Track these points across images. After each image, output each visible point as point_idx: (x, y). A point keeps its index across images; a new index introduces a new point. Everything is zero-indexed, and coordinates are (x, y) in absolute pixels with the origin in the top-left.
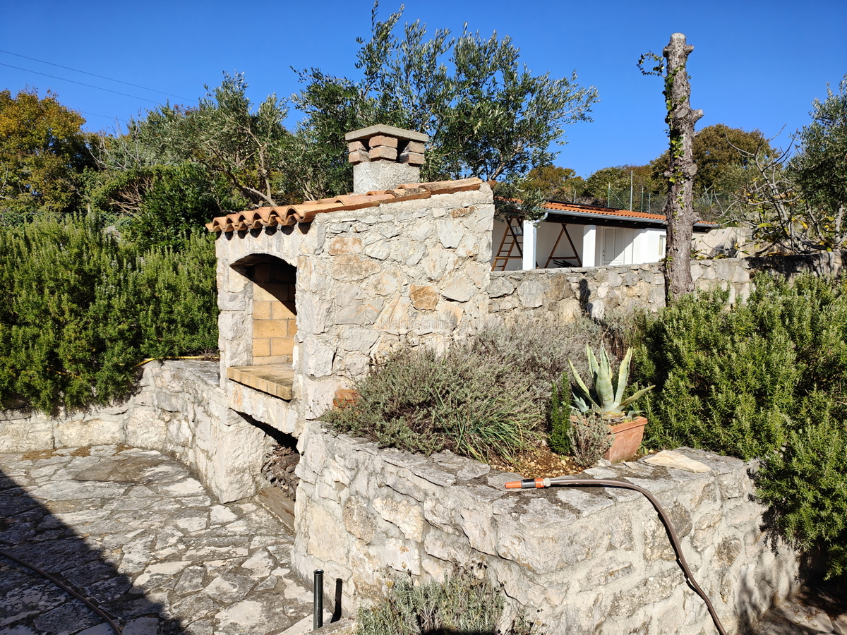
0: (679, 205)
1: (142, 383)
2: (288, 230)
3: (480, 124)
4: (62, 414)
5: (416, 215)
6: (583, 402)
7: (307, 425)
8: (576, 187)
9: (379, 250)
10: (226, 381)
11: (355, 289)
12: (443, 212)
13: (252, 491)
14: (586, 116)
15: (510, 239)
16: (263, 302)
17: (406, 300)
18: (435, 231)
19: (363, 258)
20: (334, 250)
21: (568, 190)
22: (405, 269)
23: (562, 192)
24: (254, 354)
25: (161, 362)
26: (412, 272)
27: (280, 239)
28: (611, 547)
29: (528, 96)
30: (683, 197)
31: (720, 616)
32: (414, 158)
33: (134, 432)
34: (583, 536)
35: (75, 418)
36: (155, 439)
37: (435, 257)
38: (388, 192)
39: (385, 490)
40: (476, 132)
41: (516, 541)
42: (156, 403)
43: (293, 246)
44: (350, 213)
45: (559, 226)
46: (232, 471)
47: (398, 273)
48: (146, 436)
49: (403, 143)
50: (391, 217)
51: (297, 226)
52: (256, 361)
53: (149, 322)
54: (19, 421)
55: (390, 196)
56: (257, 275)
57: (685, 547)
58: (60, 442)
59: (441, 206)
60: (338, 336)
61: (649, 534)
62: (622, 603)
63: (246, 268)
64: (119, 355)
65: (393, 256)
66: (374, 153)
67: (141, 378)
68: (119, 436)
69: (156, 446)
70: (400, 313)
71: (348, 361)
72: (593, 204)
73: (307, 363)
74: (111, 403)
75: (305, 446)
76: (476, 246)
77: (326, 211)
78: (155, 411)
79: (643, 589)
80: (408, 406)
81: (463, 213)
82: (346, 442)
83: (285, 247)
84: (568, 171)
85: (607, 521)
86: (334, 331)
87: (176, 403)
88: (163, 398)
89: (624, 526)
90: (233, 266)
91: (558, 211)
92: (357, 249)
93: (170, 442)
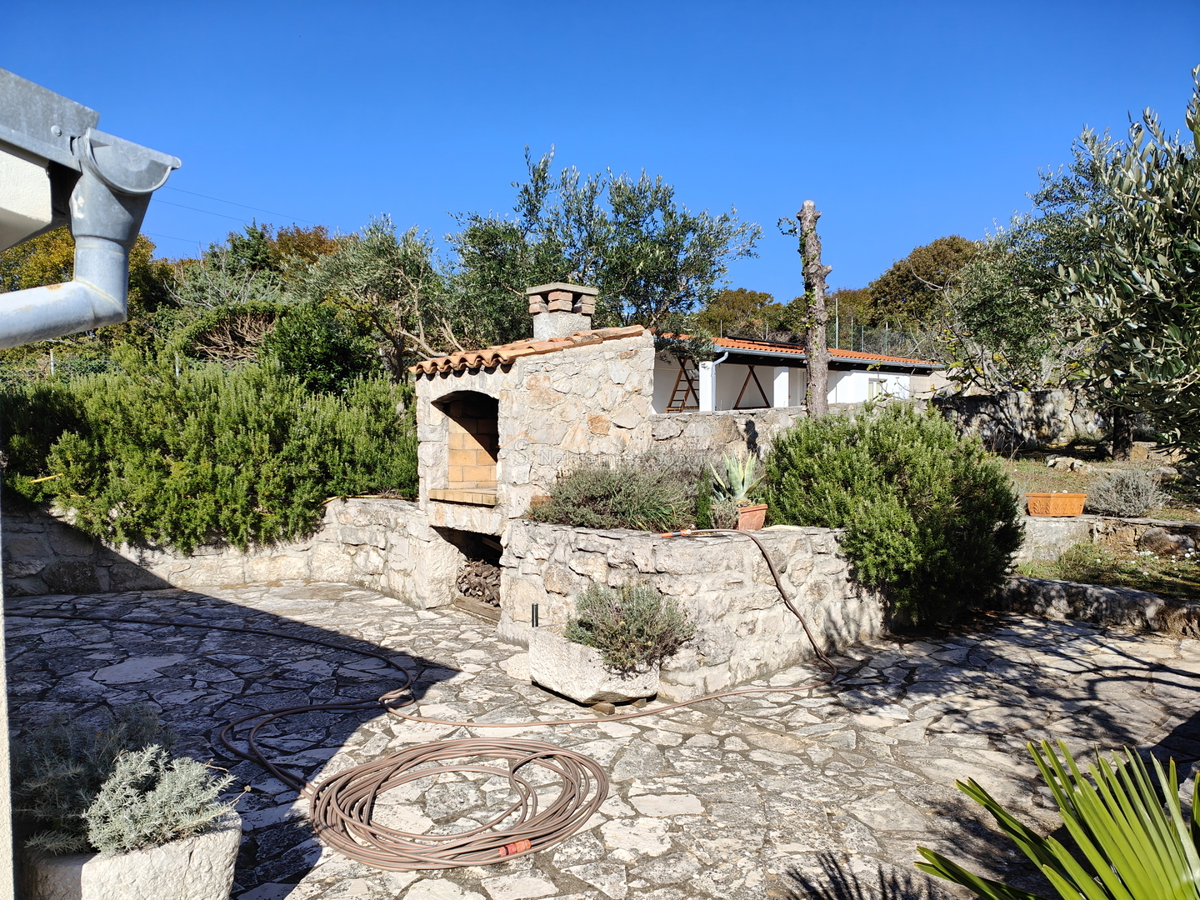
0: (814, 347)
1: (325, 520)
2: (490, 370)
3: (641, 264)
4: (252, 550)
5: (591, 357)
6: (721, 494)
7: (509, 524)
8: (770, 319)
9: (563, 386)
10: (426, 503)
11: (546, 415)
12: (613, 355)
13: (449, 600)
14: (752, 252)
15: (684, 385)
16: (457, 434)
17: (584, 426)
18: (606, 371)
19: (551, 392)
20: (530, 386)
21: (758, 322)
22: (584, 401)
23: (751, 325)
24: (450, 479)
25: (345, 500)
26: (589, 403)
27: (483, 377)
28: (728, 567)
29: (690, 235)
30: (817, 340)
31: (813, 634)
32: (585, 309)
33: (319, 568)
34: (709, 557)
35: (263, 554)
36: (342, 572)
37: (606, 391)
38: (567, 339)
39: (578, 553)
40: (638, 272)
41: (667, 559)
42: (340, 538)
43: (495, 383)
44: (542, 356)
45: (745, 369)
46: (433, 581)
47: (579, 404)
48: (331, 570)
49: (577, 296)
50: (572, 359)
51: (499, 367)
52: (452, 486)
53: (337, 461)
54: (212, 557)
55: (570, 343)
56: (452, 411)
57: (783, 580)
58: (250, 576)
59: (611, 350)
60: (534, 452)
61: (755, 564)
62: (736, 604)
63: (443, 404)
64: (309, 493)
65: (574, 390)
66: (552, 306)
67: (323, 516)
68: (304, 571)
69: (342, 578)
70: (579, 436)
71: (541, 473)
72: (791, 340)
73: (510, 474)
74: (297, 540)
75: (510, 539)
76: (640, 382)
77: (524, 355)
78: (339, 546)
79: (751, 599)
80: (593, 499)
81: (629, 355)
82: (546, 528)
83: (487, 384)
84: (765, 296)
85: (726, 551)
86: (530, 449)
87: (364, 536)
88: (348, 533)
89: (738, 556)
90: (433, 403)
91: (741, 351)
92: (546, 384)
93: (357, 573)
